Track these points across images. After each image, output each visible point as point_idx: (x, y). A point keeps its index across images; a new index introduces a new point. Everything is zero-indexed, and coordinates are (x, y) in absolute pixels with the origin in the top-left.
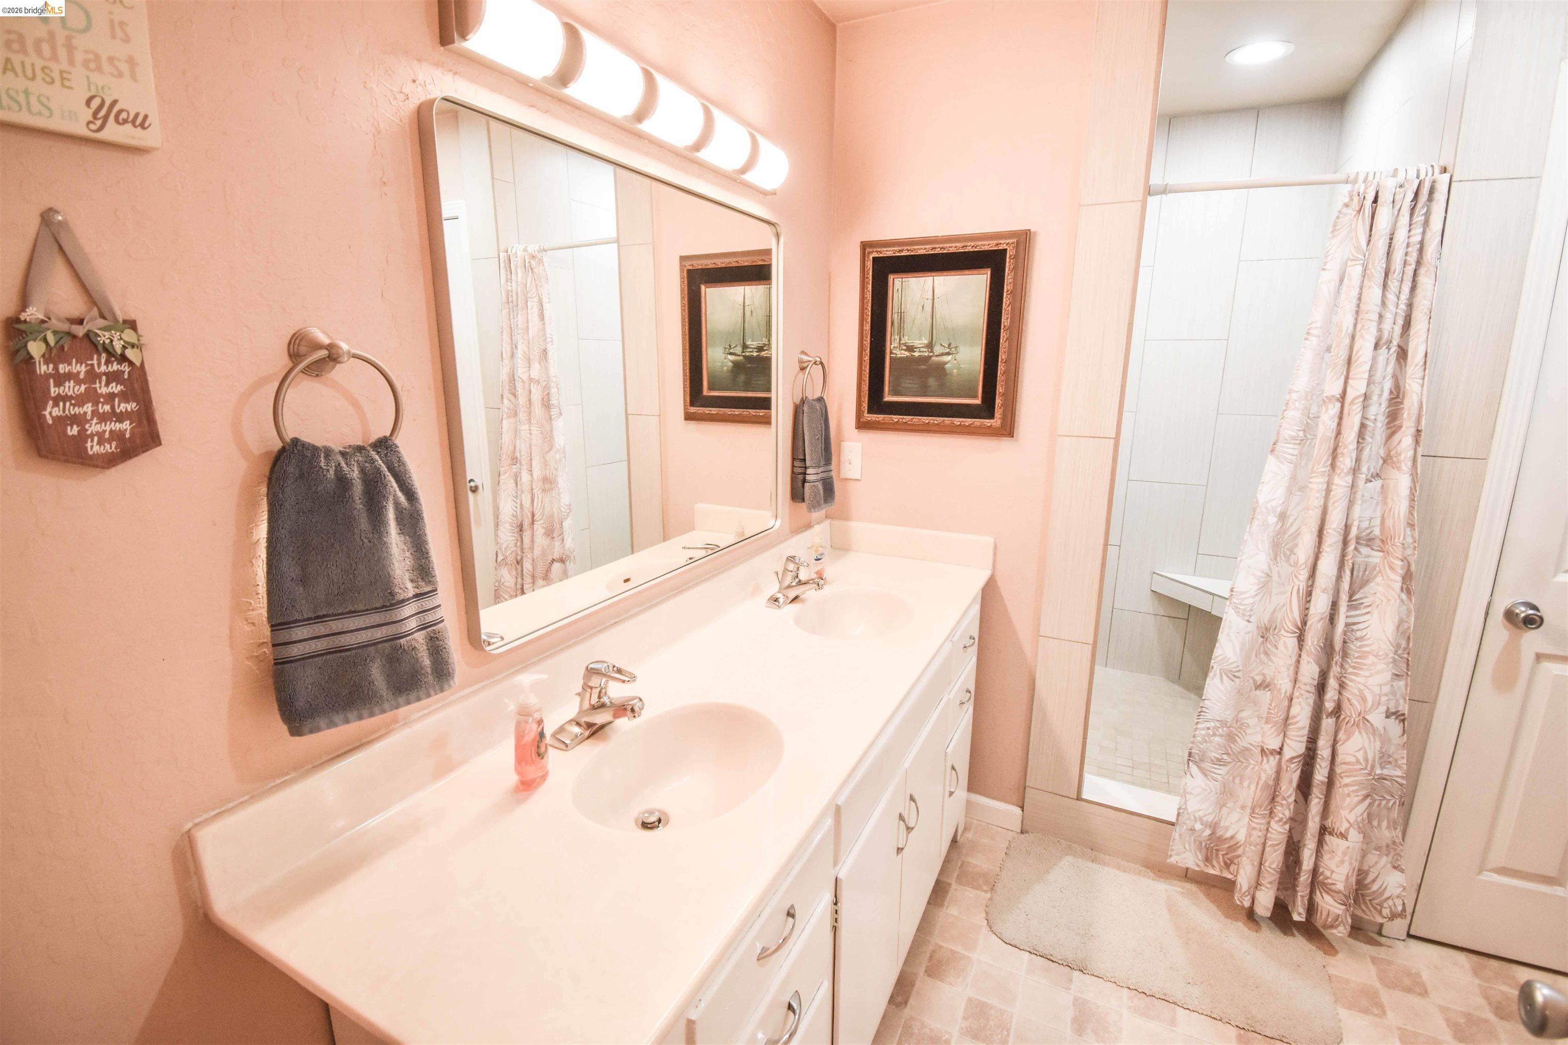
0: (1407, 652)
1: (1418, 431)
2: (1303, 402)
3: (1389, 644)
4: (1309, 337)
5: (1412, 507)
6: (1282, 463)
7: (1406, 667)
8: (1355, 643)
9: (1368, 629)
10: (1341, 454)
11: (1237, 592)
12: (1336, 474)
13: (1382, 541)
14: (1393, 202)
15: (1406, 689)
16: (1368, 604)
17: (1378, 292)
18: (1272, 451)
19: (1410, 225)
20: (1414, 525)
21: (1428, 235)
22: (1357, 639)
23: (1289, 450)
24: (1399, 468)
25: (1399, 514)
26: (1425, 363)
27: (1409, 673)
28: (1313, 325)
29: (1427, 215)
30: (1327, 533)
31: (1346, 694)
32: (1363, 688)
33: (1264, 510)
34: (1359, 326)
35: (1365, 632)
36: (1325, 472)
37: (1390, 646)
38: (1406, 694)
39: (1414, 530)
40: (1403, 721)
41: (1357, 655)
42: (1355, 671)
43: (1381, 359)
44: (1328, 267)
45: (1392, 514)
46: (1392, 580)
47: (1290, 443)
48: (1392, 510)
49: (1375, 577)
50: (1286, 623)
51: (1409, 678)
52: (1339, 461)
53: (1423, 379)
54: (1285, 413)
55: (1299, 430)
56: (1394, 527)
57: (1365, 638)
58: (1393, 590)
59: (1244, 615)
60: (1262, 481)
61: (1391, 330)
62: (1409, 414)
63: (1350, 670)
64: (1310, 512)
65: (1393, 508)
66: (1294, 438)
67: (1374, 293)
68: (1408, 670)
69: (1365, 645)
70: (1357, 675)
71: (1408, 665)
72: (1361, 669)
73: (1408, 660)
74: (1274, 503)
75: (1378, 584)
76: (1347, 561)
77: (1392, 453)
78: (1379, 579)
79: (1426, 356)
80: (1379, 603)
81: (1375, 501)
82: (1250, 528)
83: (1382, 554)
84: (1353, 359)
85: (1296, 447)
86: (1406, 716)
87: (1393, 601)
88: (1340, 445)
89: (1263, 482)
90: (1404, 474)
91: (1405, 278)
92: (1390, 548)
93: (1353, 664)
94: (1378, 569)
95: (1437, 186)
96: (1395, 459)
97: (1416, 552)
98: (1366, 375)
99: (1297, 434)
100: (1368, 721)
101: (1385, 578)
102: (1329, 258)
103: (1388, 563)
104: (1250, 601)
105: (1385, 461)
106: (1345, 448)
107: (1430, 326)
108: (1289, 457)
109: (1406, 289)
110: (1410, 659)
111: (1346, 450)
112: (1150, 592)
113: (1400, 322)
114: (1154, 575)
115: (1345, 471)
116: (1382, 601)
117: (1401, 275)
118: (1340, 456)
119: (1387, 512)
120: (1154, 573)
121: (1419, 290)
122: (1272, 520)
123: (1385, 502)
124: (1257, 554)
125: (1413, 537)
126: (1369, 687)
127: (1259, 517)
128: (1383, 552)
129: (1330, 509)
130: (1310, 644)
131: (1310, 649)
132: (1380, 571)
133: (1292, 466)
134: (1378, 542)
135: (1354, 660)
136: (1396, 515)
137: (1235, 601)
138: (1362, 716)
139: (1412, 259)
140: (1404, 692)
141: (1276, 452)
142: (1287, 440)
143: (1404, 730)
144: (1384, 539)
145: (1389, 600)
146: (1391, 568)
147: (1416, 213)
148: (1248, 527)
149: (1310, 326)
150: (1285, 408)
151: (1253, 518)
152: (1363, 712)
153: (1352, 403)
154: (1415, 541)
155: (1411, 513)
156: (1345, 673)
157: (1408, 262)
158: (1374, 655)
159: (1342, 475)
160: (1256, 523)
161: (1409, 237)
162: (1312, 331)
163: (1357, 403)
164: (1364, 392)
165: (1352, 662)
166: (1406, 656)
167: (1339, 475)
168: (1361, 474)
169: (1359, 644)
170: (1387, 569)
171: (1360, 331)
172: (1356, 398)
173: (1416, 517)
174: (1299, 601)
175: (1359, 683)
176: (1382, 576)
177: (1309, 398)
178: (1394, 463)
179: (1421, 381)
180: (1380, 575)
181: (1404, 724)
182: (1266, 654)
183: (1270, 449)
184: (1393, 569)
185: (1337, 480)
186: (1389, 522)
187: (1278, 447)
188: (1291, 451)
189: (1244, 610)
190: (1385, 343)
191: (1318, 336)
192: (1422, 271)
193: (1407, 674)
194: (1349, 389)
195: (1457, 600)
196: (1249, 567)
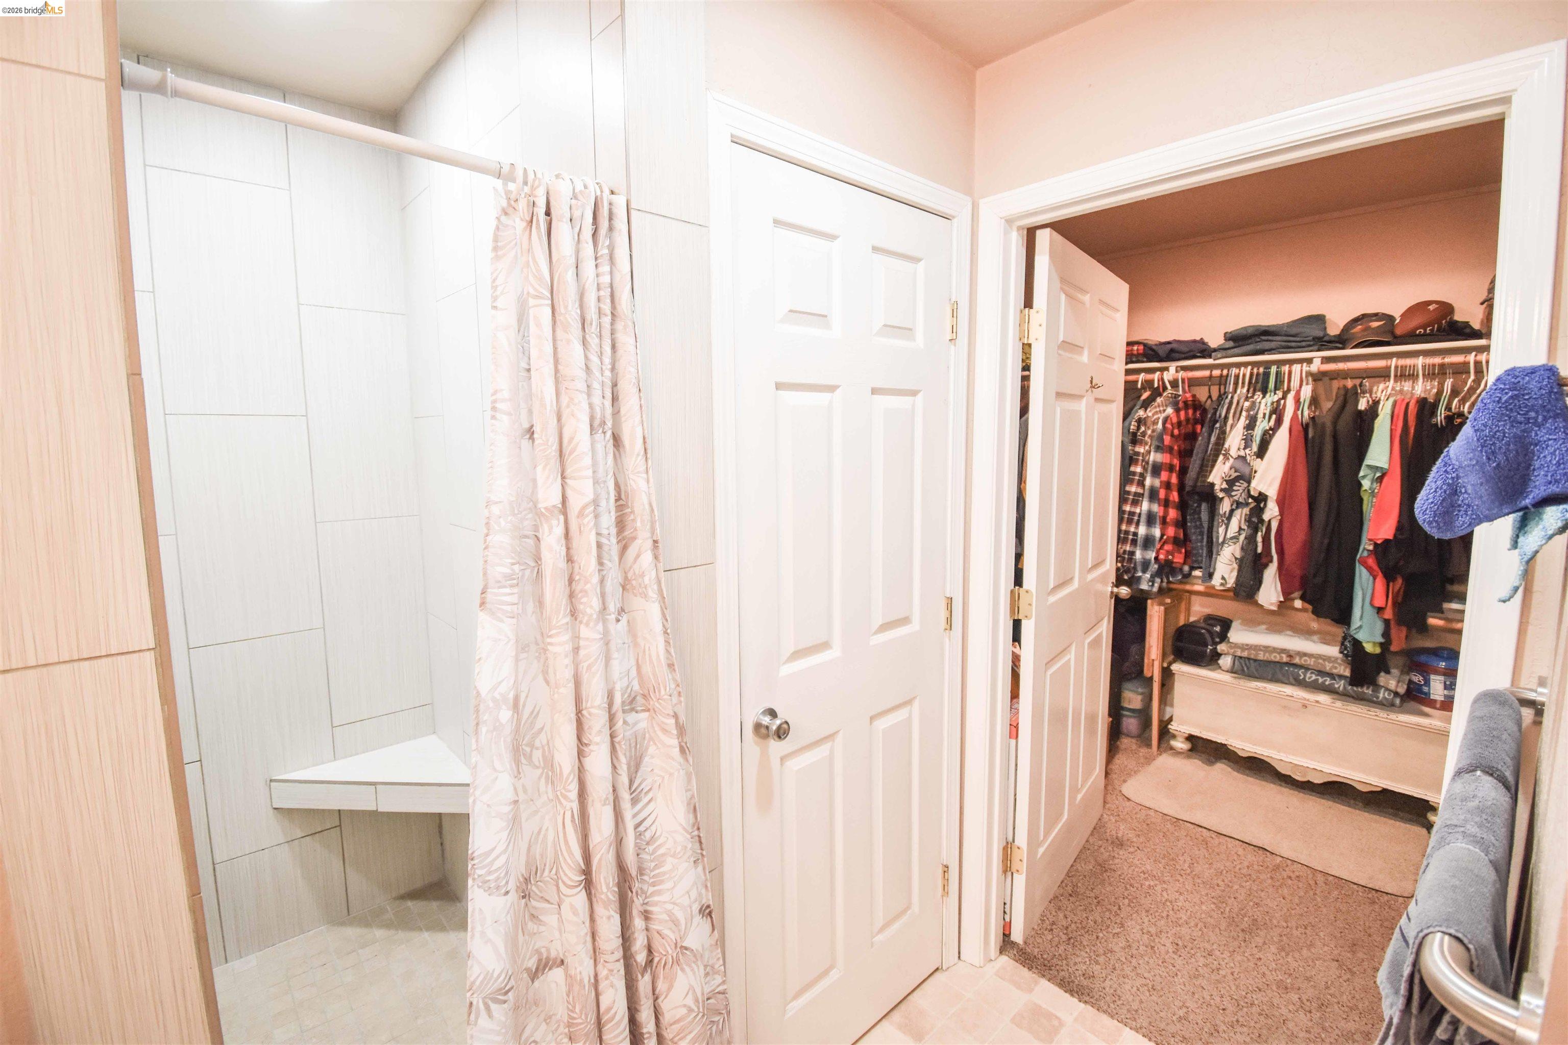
0: (696, 827)
1: (655, 542)
2: (510, 518)
3: (684, 832)
4: (498, 415)
5: (667, 642)
6: (502, 621)
7: (699, 848)
8: (647, 850)
9: (656, 823)
10: (581, 591)
11: (480, 856)
12: (581, 622)
13: (644, 696)
14: (571, 220)
15: (705, 875)
16: (648, 788)
17: (578, 348)
18: (483, 604)
19: (596, 259)
20: (673, 665)
21: (617, 277)
22: (648, 844)
23: (503, 596)
24: (645, 596)
25: (658, 656)
26: (645, 450)
27: (704, 853)
28: (499, 396)
29: (611, 249)
30: (590, 714)
31: (654, 926)
32: (669, 907)
33: (491, 705)
34: (565, 400)
35: (653, 828)
36: (567, 623)
37: (686, 834)
38: (706, 880)
39: (674, 670)
40: (710, 914)
41: (653, 864)
42: (656, 888)
43: (599, 447)
44: (499, 304)
45: (647, 656)
46: (669, 746)
47: (505, 587)
48: (647, 653)
49: (647, 749)
50: (565, 875)
51: (705, 859)
52: (582, 603)
53: (647, 472)
54: (489, 538)
55: (513, 564)
56: (654, 674)
57: (656, 836)
58: (673, 759)
59: (498, 888)
60: (477, 658)
61: (601, 406)
62: (642, 521)
63: (651, 889)
64: (562, 690)
65: (647, 649)
66: (509, 577)
67: (574, 353)
68: (702, 849)
69: (659, 845)
70: (659, 893)
71: (701, 842)
72: (662, 882)
73: (699, 837)
74: (503, 688)
75: (652, 757)
76: (619, 743)
77: (630, 575)
78: (652, 750)
79: (645, 442)
80: (660, 781)
81: (627, 645)
82: (477, 741)
83: (646, 714)
84: (567, 450)
85: (516, 590)
86: (712, 907)
87: (676, 773)
88: (577, 578)
89: (480, 659)
90: (653, 602)
91: (603, 333)
92: (656, 703)
93: (652, 880)
94: (647, 735)
95: (615, 210)
96: (634, 582)
97: (682, 699)
98: (589, 473)
99: (512, 570)
100: (686, 949)
101: (660, 746)
102: (500, 289)
103: (659, 725)
104: (502, 860)
105: (624, 588)
106: (586, 583)
107: (642, 402)
108: (508, 608)
109: (608, 349)
110: (701, 835)
111: (588, 586)
112: (272, 811)
113: (609, 395)
114: (273, 784)
115: (595, 616)
116: (663, 778)
117: (598, 330)
118: (580, 596)
119: (640, 655)
120: (271, 781)
121: (620, 352)
122: (505, 715)
123: (636, 645)
124: (496, 778)
125: (675, 680)
126: (678, 901)
127: (485, 718)
128: (649, 710)
129: (585, 677)
130: (605, 890)
131: (607, 897)
132: (651, 739)
133: (514, 621)
134: (640, 699)
135: (652, 874)
136: (654, 658)
137: (479, 872)
138: (679, 946)
139: (607, 307)
140: (703, 877)
141: (488, 606)
142: (499, 582)
143: (713, 925)
144: (646, 692)
145: (671, 775)
146: (665, 731)
147: (600, 245)
148: (474, 741)
149: (494, 397)
150: (486, 531)
151: (477, 724)
152: (679, 940)
153: (581, 514)
154: (678, 685)
155: (668, 651)
156: (646, 898)
157: (602, 312)
158: (671, 856)
159: (592, 624)
160: (484, 729)
161: (597, 276)
162: (498, 405)
163: (587, 516)
164: (591, 496)
165: (650, 878)
166: (696, 833)
167: (587, 625)
168: (610, 615)
169: (651, 848)
170: (660, 733)
171: (568, 406)
172: (584, 507)
173: (673, 654)
174: (576, 831)
175: (665, 902)
176: (655, 744)
177: (516, 512)
178: (634, 588)
179: (645, 476)
180: (651, 743)
181: (711, 917)
182: (533, 917)
183: (478, 601)
184: (666, 731)
185: (584, 632)
186: (647, 669)
187: (489, 597)
188: (508, 599)
189: (498, 879)
190: (600, 425)
191: (509, 414)
192: (619, 326)
193: (702, 855)
194: (569, 493)
195: (718, 733)
196: (488, 805)
